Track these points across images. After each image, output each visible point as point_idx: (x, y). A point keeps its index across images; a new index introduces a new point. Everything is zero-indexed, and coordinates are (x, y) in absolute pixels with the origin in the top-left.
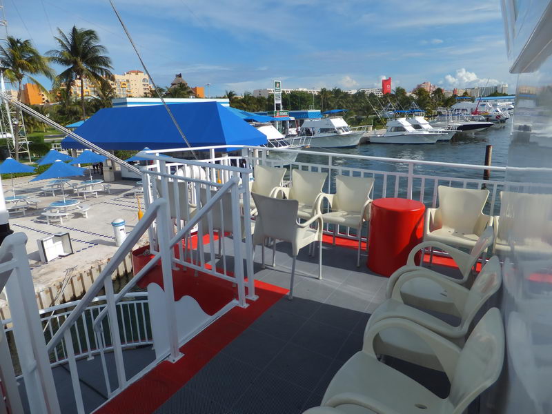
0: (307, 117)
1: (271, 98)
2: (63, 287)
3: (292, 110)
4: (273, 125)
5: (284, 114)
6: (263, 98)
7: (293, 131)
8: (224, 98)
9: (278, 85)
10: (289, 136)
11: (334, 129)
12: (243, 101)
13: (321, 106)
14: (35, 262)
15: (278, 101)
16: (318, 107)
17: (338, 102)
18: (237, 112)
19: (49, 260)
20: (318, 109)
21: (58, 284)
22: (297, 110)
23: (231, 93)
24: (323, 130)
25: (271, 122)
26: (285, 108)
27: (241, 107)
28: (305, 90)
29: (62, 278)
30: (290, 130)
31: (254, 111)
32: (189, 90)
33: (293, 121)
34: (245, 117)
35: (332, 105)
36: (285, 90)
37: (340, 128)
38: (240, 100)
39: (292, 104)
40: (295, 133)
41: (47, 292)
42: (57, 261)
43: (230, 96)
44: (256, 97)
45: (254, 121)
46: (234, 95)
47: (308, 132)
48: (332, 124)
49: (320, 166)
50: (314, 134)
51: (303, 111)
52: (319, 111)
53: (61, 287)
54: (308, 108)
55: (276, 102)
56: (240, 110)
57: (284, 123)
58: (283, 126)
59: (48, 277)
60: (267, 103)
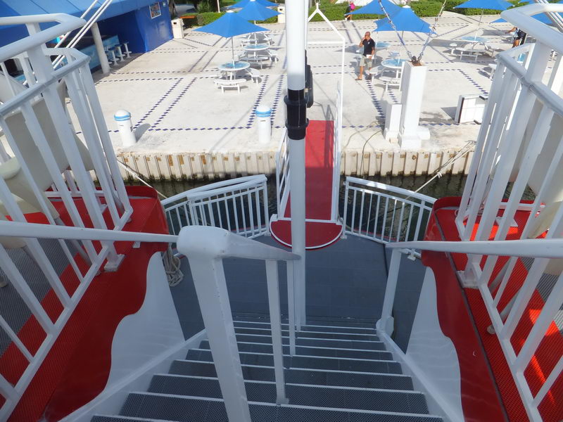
2: (456, 157)
14: (449, 117)
19: (461, 121)
21: (453, 153)
29: (458, 148)
41: (438, 156)
42: (469, 125)
53: (454, 157)
59: (448, 140)
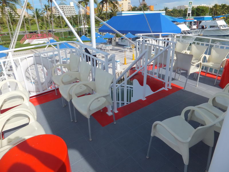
0: (204, 20)
1: (186, 10)
3: (196, 16)
4: (185, 24)
5: (192, 18)
6: (182, 10)
7: (195, 27)
8: (163, 10)
9: (190, 3)
10: (192, 29)
11: (218, 26)
12: (172, 12)
13: (212, 14)
15: (189, 12)
16: (211, 14)
17: (223, 11)
18: (168, 17)
20: (211, 15)
22: (199, 16)
23: (166, 8)
24: (211, 27)
25: (184, 22)
26: (192, 15)
27: (170, 15)
28: (205, 5)
30: (193, 26)
31: (176, 17)
32: (147, 7)
33: (196, 22)
34: (172, 20)
35: (219, 13)
36: (194, 6)
37: (221, 26)
38: (170, 11)
39: (197, 13)
40: (196, 28)
43: (166, 9)
44: (178, 10)
45: (176, 22)
46: (168, 9)
47: (203, 28)
48: (217, 24)
49: (205, 43)
50: (206, 28)
51: (202, 16)
52: (211, 16)
54: (205, 15)
55: (188, 12)
56: (170, 17)
57: (191, 23)
58: (190, 24)
60: (184, 13)
